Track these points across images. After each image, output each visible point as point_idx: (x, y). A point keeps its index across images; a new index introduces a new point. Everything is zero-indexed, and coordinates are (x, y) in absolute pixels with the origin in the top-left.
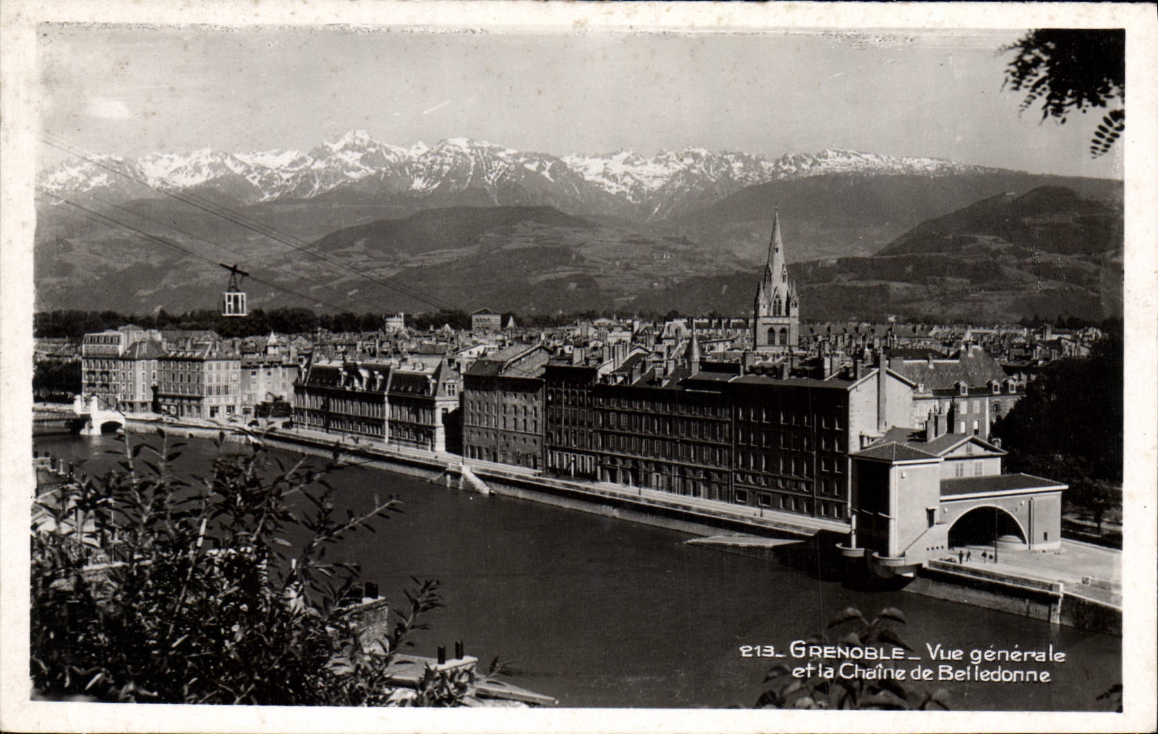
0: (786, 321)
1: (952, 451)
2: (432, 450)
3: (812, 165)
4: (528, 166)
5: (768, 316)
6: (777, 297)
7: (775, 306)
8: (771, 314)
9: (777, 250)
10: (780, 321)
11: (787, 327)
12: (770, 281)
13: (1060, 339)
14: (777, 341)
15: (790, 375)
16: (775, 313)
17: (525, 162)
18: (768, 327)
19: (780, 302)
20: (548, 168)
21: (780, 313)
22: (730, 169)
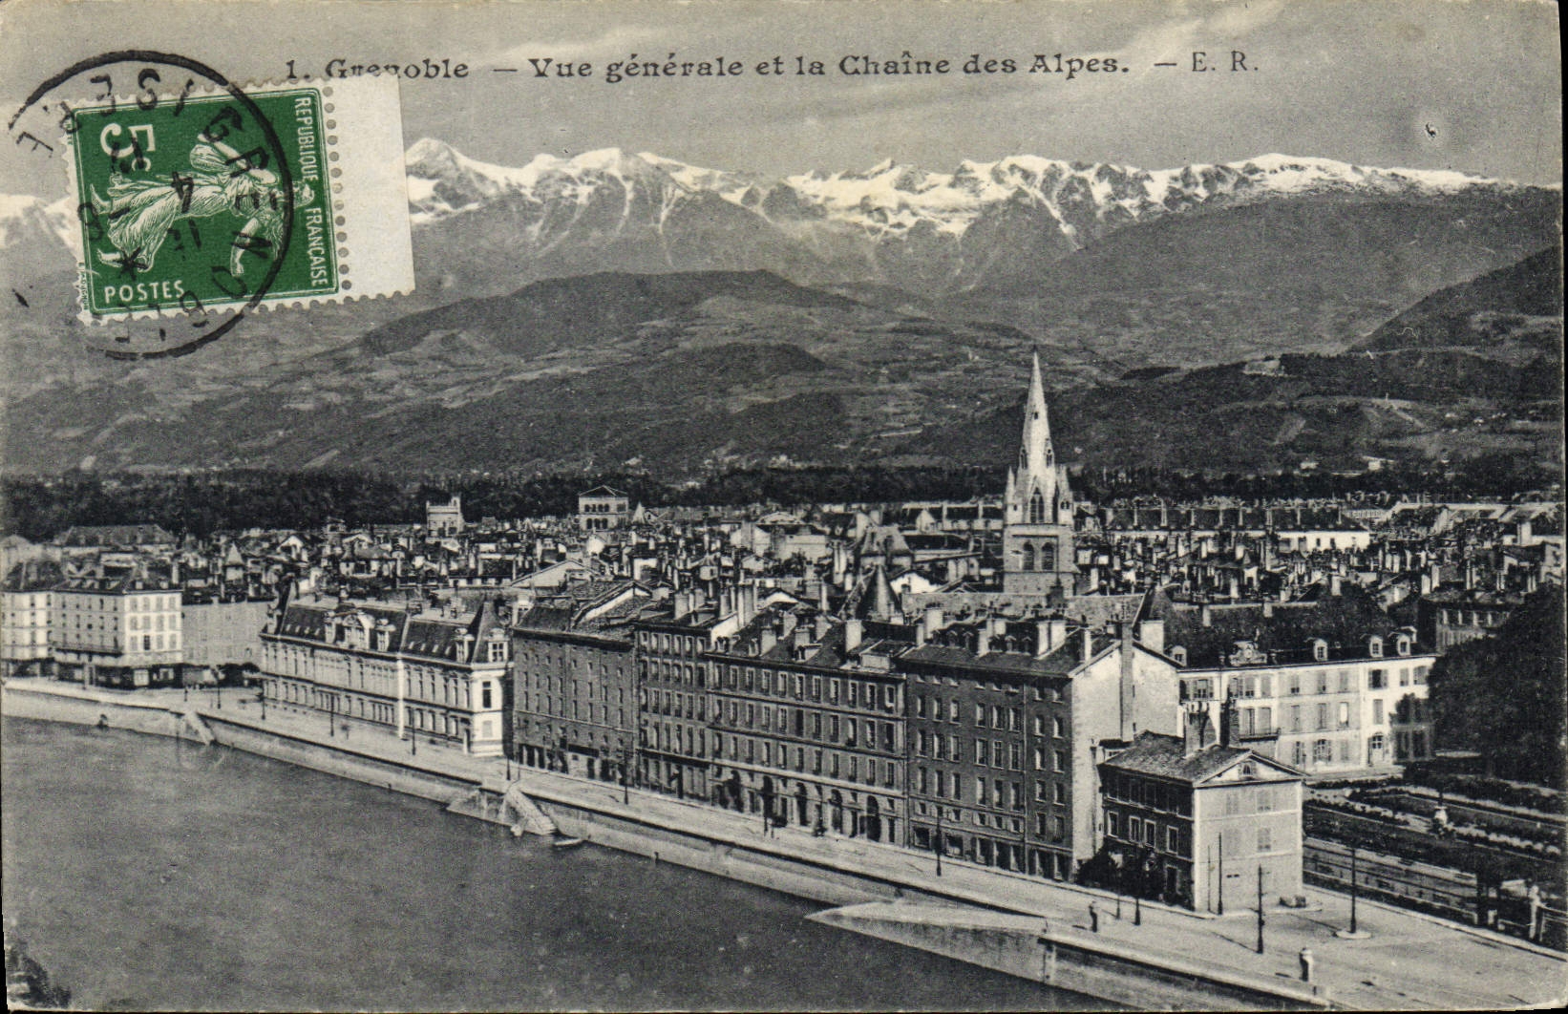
0: (1052, 531)
1: (1220, 775)
2: (469, 750)
3: (1236, 186)
4: (726, 196)
5: (1023, 524)
6: (1037, 491)
7: (1033, 508)
8: (1028, 521)
9: (1036, 416)
10: (1042, 531)
11: (1054, 541)
12: (1026, 465)
13: (1544, 544)
14: (1038, 563)
15: (990, 645)
16: (1033, 519)
17: (722, 189)
18: (1023, 541)
19: (1041, 501)
20: (762, 199)
21: (1041, 517)
22: (1088, 195)
